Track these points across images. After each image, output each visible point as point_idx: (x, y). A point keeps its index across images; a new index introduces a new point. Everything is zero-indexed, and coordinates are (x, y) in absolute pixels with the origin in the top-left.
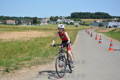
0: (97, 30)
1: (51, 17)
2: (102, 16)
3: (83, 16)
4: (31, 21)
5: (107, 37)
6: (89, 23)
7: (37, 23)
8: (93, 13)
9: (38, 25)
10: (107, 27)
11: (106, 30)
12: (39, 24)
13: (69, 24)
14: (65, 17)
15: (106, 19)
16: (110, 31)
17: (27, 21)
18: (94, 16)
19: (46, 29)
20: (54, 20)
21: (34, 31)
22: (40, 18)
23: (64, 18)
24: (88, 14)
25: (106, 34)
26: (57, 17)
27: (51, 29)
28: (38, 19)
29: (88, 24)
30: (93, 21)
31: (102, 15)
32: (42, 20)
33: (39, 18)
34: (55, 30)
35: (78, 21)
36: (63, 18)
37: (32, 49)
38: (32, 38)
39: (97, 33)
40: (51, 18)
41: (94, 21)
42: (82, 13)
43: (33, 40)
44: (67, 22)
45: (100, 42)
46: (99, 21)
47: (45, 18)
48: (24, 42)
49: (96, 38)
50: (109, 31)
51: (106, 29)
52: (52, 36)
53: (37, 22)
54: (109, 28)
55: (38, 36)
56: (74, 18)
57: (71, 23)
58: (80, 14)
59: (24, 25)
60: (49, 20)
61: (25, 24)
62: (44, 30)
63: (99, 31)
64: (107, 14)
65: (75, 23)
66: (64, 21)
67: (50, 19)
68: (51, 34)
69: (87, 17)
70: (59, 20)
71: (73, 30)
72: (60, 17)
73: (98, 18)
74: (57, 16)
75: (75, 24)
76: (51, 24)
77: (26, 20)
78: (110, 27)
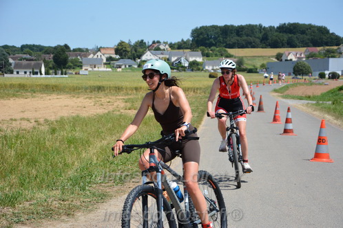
0: (287, 88)
1: (121, 44)
2: (306, 37)
3: (234, 39)
4: (45, 61)
5: (317, 113)
6: (258, 64)
7: (70, 68)
8: (271, 28)
9: (72, 74)
10: (322, 76)
11: (318, 87)
12: (77, 70)
13: (184, 68)
14: (171, 44)
15: (319, 49)
16: (332, 92)
17: (32, 60)
18: (274, 38)
19: (100, 89)
20: (129, 54)
21: (54, 96)
22: (80, 50)
23: (167, 47)
24: (252, 30)
25: (314, 102)
26: (141, 43)
27: (118, 89)
28: (70, 51)
29: (254, 66)
30: (272, 57)
31: (303, 32)
32: (86, 56)
33: (74, 50)
34: (132, 89)
35: (216, 55)
36: (162, 47)
37: (33, 162)
38: (42, 121)
39: (283, 97)
40: (120, 47)
41: (275, 54)
42: (232, 26)
43: (45, 128)
44: (180, 62)
45: (286, 131)
46: (293, 55)
47: (99, 50)
48: (5, 136)
49: (275, 117)
50: (329, 89)
51: (320, 84)
52: (118, 113)
53: (71, 64)
54: (329, 78)
55: (65, 113)
56: (202, 47)
57: (194, 66)
58: (226, 31)
59: (20, 77)
60: (114, 56)
61: (25, 73)
62: (91, 92)
63: (290, 92)
64: (323, 31)
65: (209, 65)
66: (167, 57)
67: (117, 51)
68: (116, 104)
69: (251, 43)
70: (148, 53)
71: (197, 89)
72: (154, 42)
73: (291, 45)
74: (142, 41)
75: (207, 68)
76: (119, 70)
77: (28, 56)
78: (334, 76)
